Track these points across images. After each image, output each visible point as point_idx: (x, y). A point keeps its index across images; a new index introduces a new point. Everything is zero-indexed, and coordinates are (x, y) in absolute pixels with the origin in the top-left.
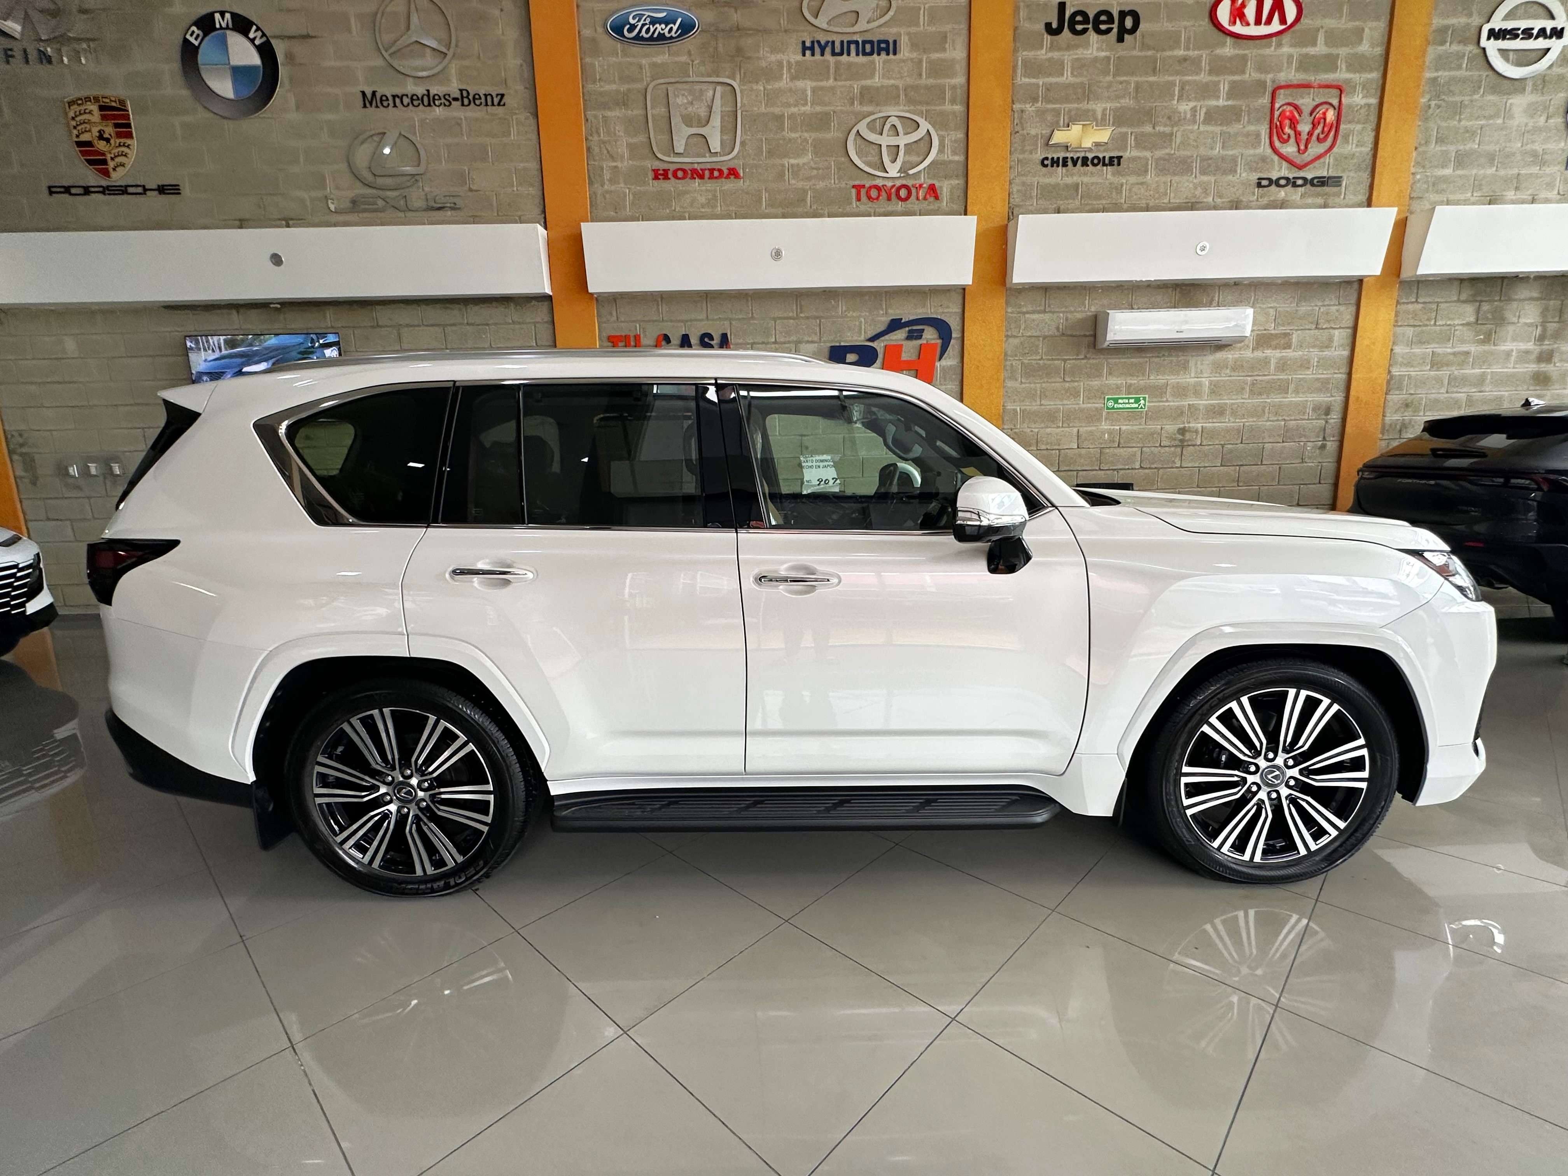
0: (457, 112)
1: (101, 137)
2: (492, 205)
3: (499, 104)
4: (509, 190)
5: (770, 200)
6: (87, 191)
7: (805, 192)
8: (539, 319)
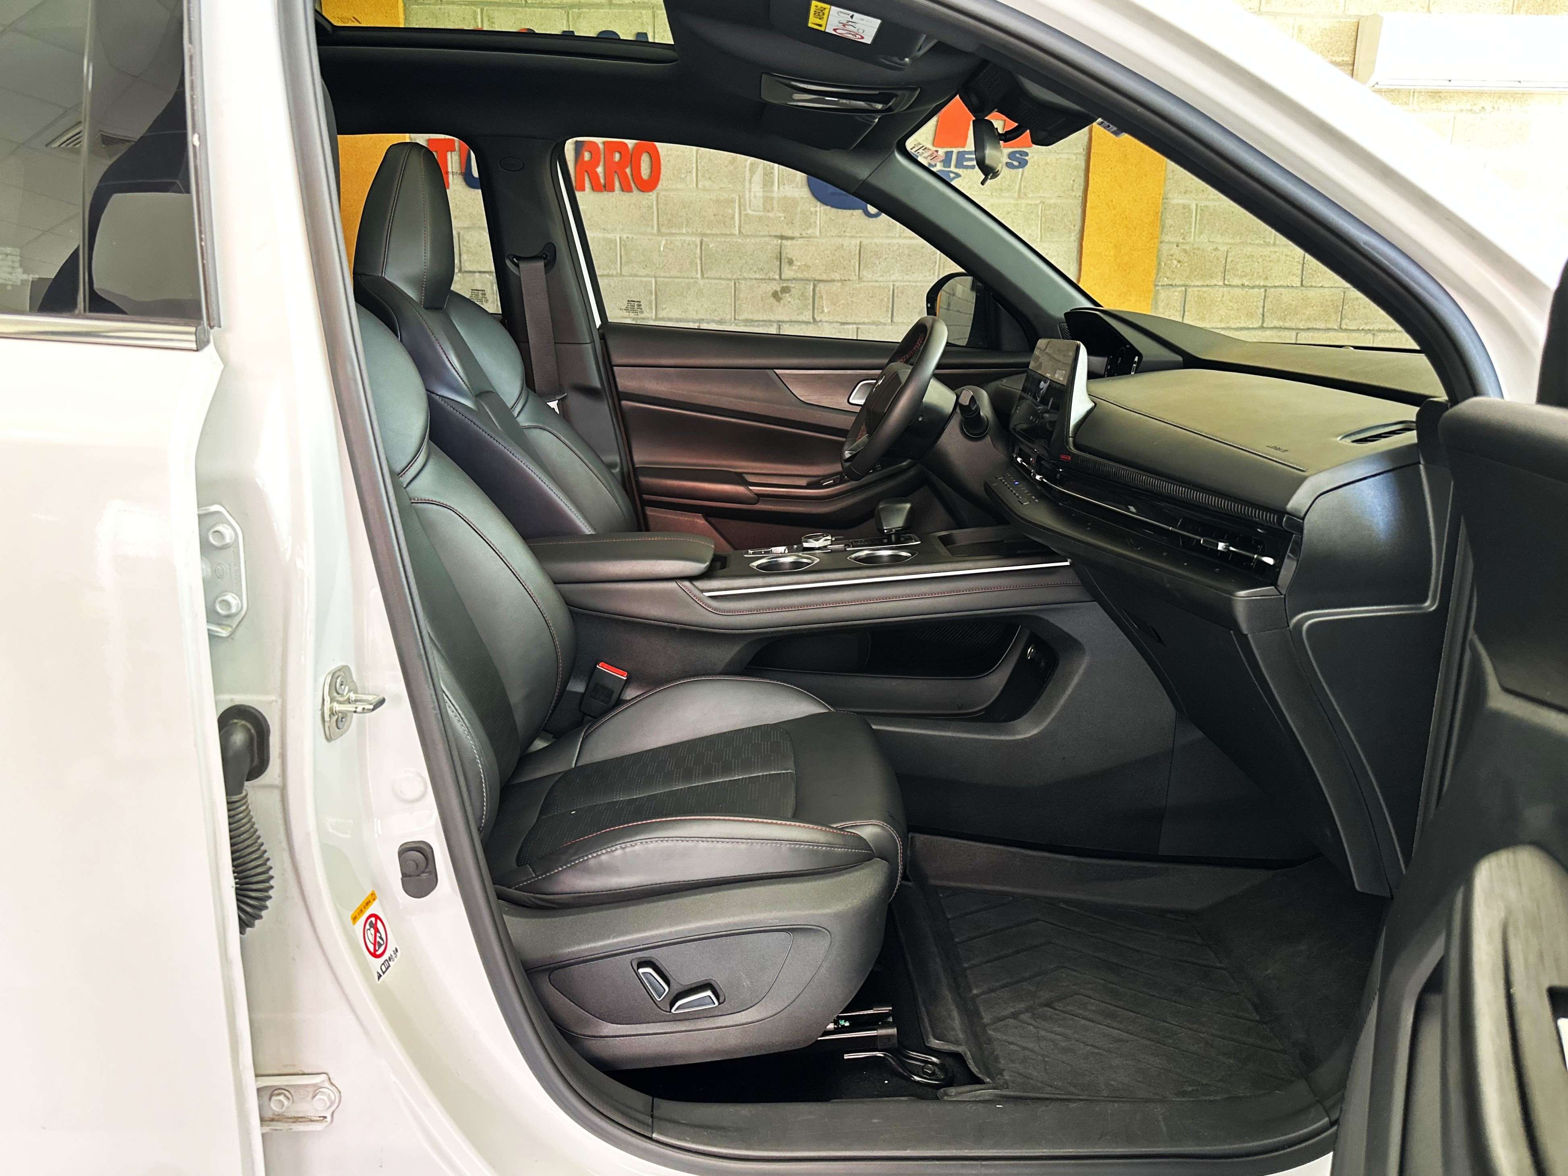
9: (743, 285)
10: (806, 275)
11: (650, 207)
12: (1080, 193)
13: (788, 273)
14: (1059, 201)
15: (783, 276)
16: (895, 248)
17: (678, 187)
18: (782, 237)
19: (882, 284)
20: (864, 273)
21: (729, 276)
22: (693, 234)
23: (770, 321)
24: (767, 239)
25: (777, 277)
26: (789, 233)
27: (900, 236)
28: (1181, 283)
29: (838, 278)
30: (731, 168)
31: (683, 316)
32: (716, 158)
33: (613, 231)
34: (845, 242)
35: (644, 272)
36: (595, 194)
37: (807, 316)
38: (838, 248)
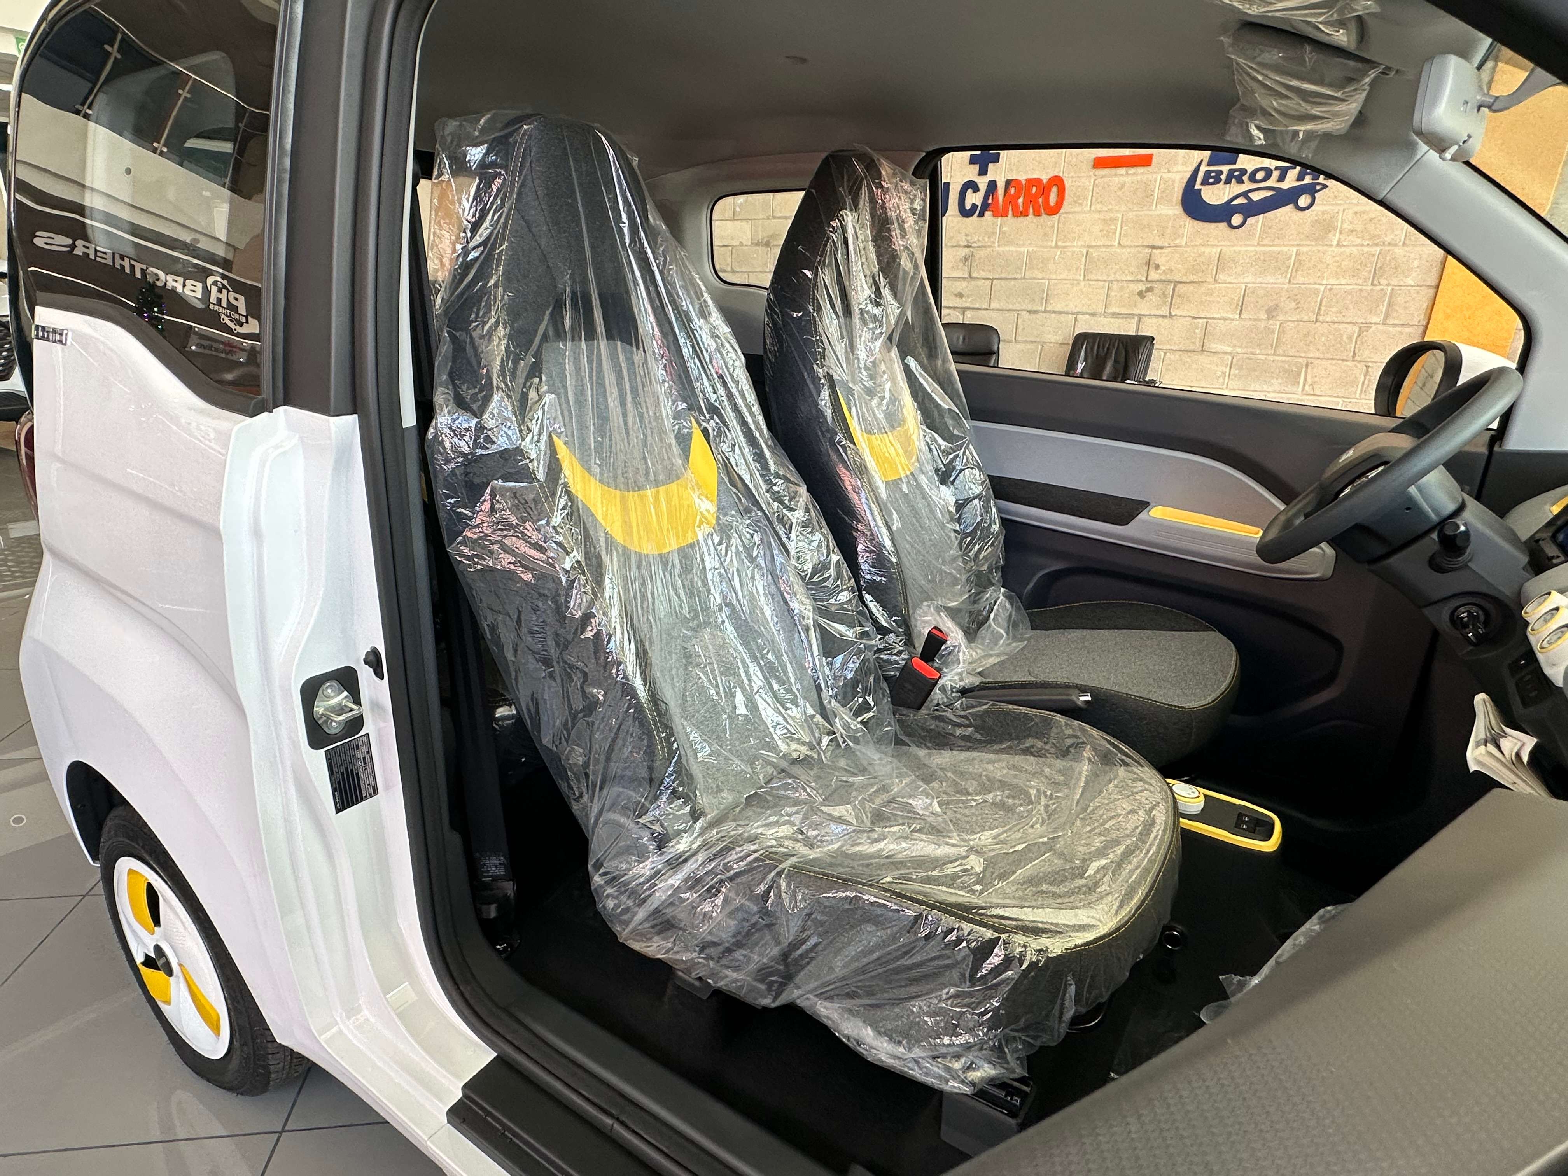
9: (1115, 286)
10: (1169, 277)
11: (1053, 227)
13: (1154, 275)
15: (1149, 279)
16: (1252, 254)
17: (1076, 209)
18: (1153, 247)
19: (1234, 285)
20: (1221, 277)
21: (1105, 278)
22: (1082, 246)
23: (1133, 314)
24: (1140, 249)
25: (1144, 279)
26: (1160, 244)
27: (1258, 244)
29: (1196, 280)
30: (1119, 193)
31: (1065, 309)
32: (1109, 186)
33: (1023, 245)
34: (1207, 250)
35: (1040, 276)
36: (1016, 219)
37: (1164, 311)
38: (1200, 255)
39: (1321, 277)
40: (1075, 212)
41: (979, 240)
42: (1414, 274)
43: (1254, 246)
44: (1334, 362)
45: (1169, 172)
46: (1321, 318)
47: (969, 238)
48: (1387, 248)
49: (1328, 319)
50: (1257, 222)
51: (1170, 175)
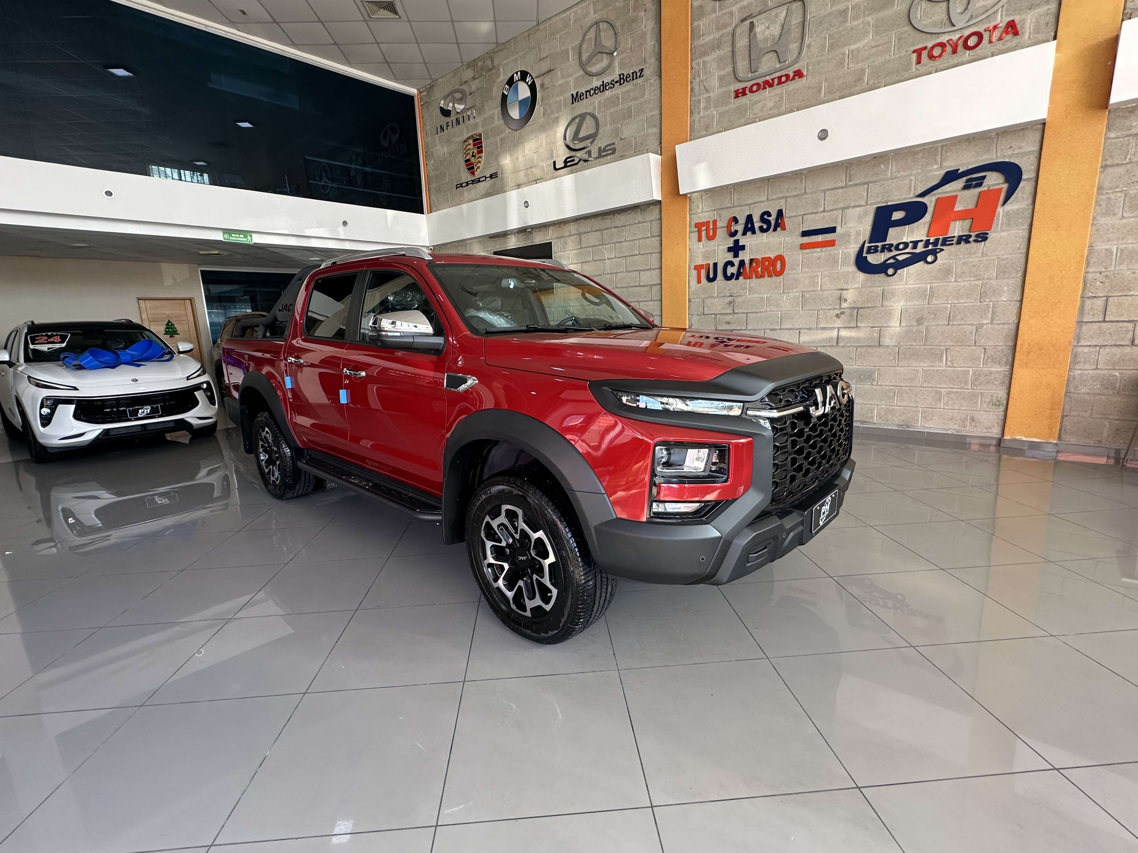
0: (618, 90)
1: (473, 156)
2: (632, 146)
3: (640, 77)
4: (643, 133)
5: (828, 87)
6: (467, 184)
7: (863, 71)
8: (653, 218)
9: (821, 312)
10: (854, 306)
11: (780, 282)
12: (1025, 250)
13: (844, 305)
14: (1009, 256)
15: (841, 307)
16: (903, 290)
17: (793, 272)
18: (842, 290)
19: (895, 308)
20: (885, 303)
21: (815, 309)
22: (799, 292)
23: (834, 327)
24: (834, 291)
25: (839, 307)
26: (846, 288)
27: (906, 284)
28: (1105, 295)
29: (870, 306)
30: (818, 261)
31: (792, 327)
32: (811, 258)
33: (764, 293)
34: (875, 289)
35: (776, 309)
36: (757, 279)
37: (853, 324)
38: (871, 292)
39: (948, 299)
40: (793, 274)
41: (737, 293)
42: (1006, 295)
43: (903, 285)
44: (963, 347)
45: (846, 248)
46: (951, 323)
47: (731, 292)
48: (987, 281)
49: (955, 323)
50: (904, 272)
51: (847, 250)
